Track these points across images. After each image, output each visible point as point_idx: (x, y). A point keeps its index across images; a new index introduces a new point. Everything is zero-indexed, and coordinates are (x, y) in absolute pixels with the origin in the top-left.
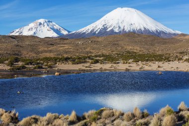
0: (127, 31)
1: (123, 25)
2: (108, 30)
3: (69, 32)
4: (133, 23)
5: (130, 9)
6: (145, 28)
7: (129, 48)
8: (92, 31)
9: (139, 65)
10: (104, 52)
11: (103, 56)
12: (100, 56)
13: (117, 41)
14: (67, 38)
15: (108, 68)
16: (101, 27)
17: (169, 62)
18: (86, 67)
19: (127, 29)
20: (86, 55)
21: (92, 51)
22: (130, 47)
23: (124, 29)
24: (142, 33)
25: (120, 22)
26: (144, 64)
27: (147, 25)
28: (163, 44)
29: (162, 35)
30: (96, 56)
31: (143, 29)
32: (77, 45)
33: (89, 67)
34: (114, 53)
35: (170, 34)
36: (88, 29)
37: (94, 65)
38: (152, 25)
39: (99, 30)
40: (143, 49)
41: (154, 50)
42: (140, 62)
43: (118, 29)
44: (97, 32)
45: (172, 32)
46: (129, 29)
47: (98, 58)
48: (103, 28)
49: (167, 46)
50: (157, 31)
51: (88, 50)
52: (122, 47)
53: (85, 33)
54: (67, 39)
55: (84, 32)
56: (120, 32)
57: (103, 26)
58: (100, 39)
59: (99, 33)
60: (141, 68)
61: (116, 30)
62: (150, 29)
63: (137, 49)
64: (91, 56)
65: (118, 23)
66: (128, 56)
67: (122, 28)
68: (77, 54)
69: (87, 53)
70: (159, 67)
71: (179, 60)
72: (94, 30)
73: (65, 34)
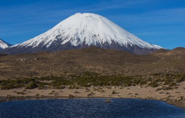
0: (89, 44)
1: (84, 36)
2: (64, 43)
3: (9, 45)
4: (97, 34)
5: (93, 15)
6: (113, 41)
7: (89, 68)
8: (40, 44)
9: (89, 90)
10: (54, 72)
11: (53, 78)
12: (47, 78)
13: (74, 58)
14: (6, 53)
15: (47, 95)
16: (53, 38)
17: (129, 87)
18: (18, 93)
19: (89, 42)
20: (29, 77)
21: (37, 71)
22: (91, 67)
23: (84, 42)
24: (109, 47)
25: (79, 32)
26: (95, 90)
27: (115, 36)
28: (136, 63)
29: (135, 50)
30: (43, 79)
31: (110, 42)
32: (18, 63)
33: (22, 93)
34: (68, 74)
35: (146, 49)
36: (35, 41)
37: (30, 90)
38: (122, 37)
39: (50, 43)
40: (107, 69)
41: (123, 71)
42: (92, 86)
43: (76, 41)
44: (48, 46)
45: (150, 46)
46: (91, 42)
47: (45, 81)
48: (56, 40)
49: (140, 65)
50: (129, 45)
51: (32, 70)
52: (80, 67)
53: (31, 47)
54: (6, 55)
55: (30, 45)
56: (79, 46)
57: (57, 37)
58: (51, 55)
59: (50, 47)
60: (90, 95)
61: (75, 43)
62: (120, 43)
63: (99, 69)
64: (36, 78)
65: (77, 34)
66: (86, 79)
67: (82, 40)
68: (18, 76)
69: (31, 74)
70: (113, 93)
71: (141, 84)
72: (43, 42)
73: (4, 48)
